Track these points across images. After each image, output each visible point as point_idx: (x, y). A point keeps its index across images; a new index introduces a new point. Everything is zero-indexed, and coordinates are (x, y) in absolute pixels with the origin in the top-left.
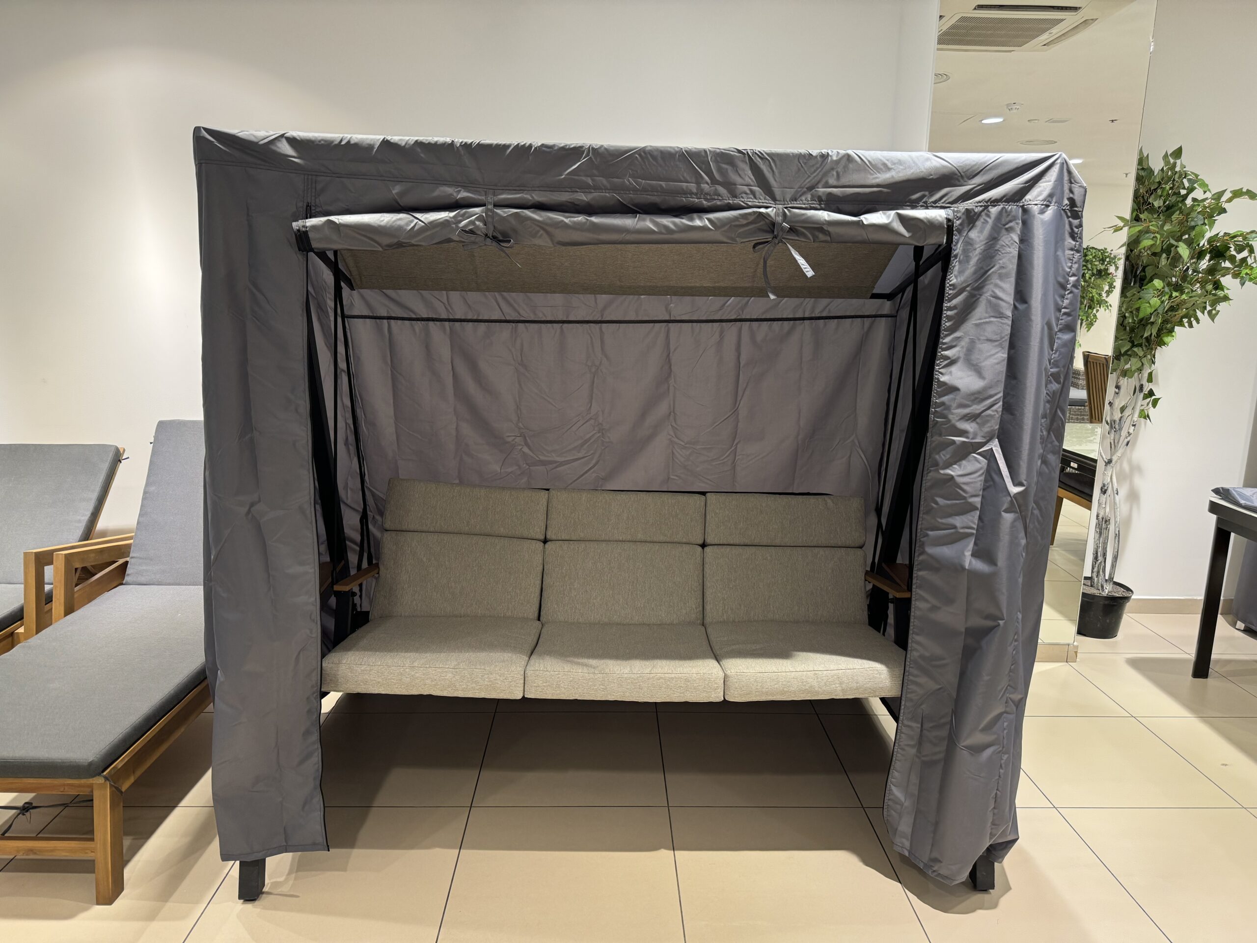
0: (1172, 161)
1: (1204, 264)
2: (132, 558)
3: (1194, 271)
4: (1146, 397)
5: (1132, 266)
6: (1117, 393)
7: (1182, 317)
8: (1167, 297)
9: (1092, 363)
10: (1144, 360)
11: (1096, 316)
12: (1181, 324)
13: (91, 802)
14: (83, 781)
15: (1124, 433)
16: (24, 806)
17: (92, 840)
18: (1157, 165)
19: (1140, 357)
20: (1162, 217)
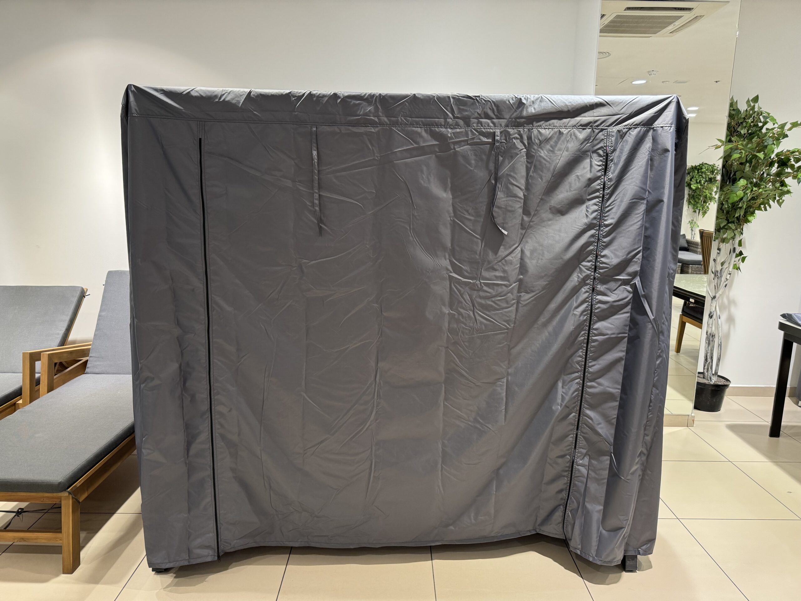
0: (752, 104)
1: (774, 169)
2: (90, 357)
3: (768, 175)
4: (737, 256)
5: (727, 171)
6: (719, 253)
7: (760, 204)
8: (749, 190)
9: (705, 237)
10: (736, 232)
11: (708, 207)
12: (759, 209)
13: (60, 508)
14: (55, 495)
15: (723, 279)
16: (18, 510)
17: (61, 532)
18: (743, 107)
19: (733, 230)
20: (746, 141)
